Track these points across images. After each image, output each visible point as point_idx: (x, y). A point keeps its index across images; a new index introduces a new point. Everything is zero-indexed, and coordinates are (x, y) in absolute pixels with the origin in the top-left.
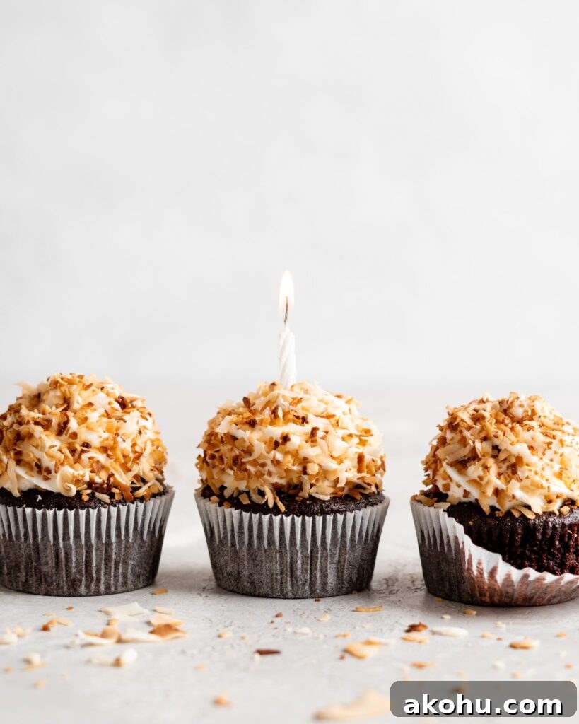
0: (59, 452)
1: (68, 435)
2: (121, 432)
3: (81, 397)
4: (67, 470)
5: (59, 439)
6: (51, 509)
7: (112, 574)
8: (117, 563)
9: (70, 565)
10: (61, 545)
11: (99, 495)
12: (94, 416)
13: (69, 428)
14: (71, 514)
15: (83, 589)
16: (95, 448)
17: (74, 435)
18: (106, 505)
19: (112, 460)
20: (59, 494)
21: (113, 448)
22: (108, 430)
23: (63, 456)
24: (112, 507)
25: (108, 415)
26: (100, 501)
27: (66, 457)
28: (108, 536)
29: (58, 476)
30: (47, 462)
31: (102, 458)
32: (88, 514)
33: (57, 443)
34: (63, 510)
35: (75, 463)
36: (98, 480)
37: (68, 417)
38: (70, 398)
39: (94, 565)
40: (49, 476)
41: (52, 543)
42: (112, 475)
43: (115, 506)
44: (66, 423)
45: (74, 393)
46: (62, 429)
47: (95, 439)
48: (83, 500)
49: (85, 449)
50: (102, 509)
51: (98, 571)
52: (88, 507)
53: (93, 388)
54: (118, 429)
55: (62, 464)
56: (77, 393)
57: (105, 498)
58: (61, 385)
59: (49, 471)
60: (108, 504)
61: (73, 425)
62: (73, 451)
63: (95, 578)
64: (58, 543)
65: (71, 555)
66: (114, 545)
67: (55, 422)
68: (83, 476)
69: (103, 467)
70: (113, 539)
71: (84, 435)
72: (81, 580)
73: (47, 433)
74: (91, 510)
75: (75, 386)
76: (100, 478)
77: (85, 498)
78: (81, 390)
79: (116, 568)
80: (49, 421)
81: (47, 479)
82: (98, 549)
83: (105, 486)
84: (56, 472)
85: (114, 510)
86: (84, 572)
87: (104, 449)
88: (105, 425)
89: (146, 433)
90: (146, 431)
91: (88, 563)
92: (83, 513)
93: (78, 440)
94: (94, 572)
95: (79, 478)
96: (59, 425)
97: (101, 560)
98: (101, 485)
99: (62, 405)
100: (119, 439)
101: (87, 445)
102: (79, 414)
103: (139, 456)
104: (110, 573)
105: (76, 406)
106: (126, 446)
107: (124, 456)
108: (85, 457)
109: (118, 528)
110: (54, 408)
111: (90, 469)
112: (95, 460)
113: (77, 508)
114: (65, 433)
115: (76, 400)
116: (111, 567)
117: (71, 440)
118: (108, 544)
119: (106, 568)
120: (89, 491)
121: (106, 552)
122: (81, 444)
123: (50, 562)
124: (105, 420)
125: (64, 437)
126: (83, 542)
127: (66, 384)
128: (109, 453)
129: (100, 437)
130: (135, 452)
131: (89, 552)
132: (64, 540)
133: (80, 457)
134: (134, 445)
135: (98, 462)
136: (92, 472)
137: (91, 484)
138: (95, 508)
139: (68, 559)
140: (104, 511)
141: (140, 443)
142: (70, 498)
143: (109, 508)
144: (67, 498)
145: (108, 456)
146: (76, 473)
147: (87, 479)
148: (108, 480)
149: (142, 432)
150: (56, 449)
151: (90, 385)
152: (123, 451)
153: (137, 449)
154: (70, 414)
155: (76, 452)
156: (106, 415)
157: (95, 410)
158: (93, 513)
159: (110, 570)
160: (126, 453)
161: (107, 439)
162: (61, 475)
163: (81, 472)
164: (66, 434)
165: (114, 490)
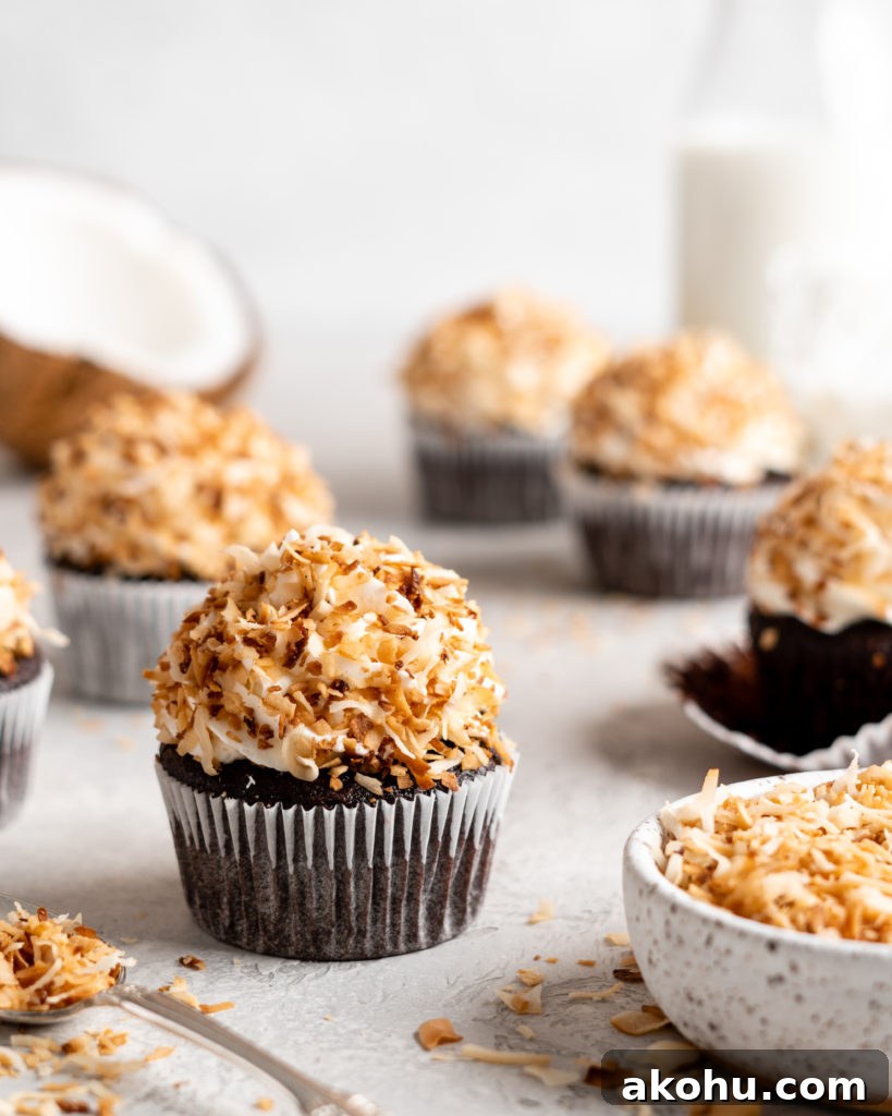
0: (287, 700)
1: (305, 666)
2: (407, 659)
3: (336, 589)
4: (303, 731)
5: (286, 675)
6: (273, 805)
7: (388, 921)
8: (396, 901)
9: (308, 906)
10: (291, 870)
11: (363, 779)
12: (357, 629)
13: (308, 653)
14: (309, 816)
15: (331, 949)
16: (356, 689)
17: (317, 668)
18: (374, 800)
19: (389, 713)
20: (287, 775)
21: (390, 692)
22: (383, 656)
23: (294, 706)
24: (385, 804)
25: (383, 623)
26: (364, 790)
27: (300, 707)
28: (379, 854)
29: (286, 743)
30: (265, 717)
31: (368, 708)
32: (340, 815)
33: (284, 683)
34: (294, 807)
35: (318, 718)
36: (361, 750)
37: (305, 632)
38: (314, 590)
39: (353, 906)
40: (270, 741)
41: (274, 866)
42: (390, 740)
43: (391, 801)
44: (301, 644)
45: (320, 581)
46: (295, 652)
47: (356, 674)
48: (333, 790)
49: (337, 693)
50: (368, 808)
51: (361, 916)
52: (340, 802)
53: (359, 569)
54: (400, 654)
55: (293, 722)
56: (327, 582)
57: (375, 785)
58: (299, 564)
59: (268, 732)
60: (378, 797)
61: (315, 647)
62: (314, 697)
63: (355, 930)
64: (286, 867)
65: (310, 887)
66: (390, 870)
67: (281, 639)
68: (333, 744)
69: (371, 726)
70: (389, 859)
71: (335, 668)
72: (329, 933)
73: (266, 662)
74: (345, 809)
75: (324, 568)
76: (365, 747)
77: (336, 784)
78: (336, 574)
79: (395, 911)
80: (271, 638)
81: (265, 746)
82: (359, 877)
83: (375, 761)
84: (282, 737)
85: (389, 810)
86: (334, 919)
87: (373, 692)
88: (377, 645)
89: (456, 658)
90: (456, 652)
91: (341, 902)
92: (330, 815)
93: (321, 677)
94: (353, 918)
95: (325, 747)
96: (289, 645)
97: (366, 897)
98: (367, 759)
99: (298, 605)
100: (402, 673)
101: (340, 685)
102: (329, 624)
103: (441, 702)
104: (384, 920)
105: (323, 607)
106: (418, 685)
107: (413, 704)
108: (337, 708)
109: (399, 839)
110: (283, 609)
111: (347, 730)
112: (356, 712)
113: (318, 804)
114: (299, 662)
115: (324, 596)
116: (385, 909)
117: (310, 676)
118: (379, 868)
119: (375, 910)
120: (343, 769)
121: (376, 881)
122: (330, 682)
123: (272, 897)
124: (378, 635)
125: (297, 669)
126: (332, 867)
127: (307, 562)
128: (383, 698)
129: (366, 671)
130: (437, 696)
131: (342, 883)
132: (295, 860)
133: (326, 708)
134: (432, 682)
135: (362, 716)
136: (351, 735)
137: (347, 756)
138: (354, 806)
139: (302, 894)
140: (371, 813)
141: (445, 677)
142: (308, 783)
143: (380, 804)
144: (302, 783)
145: (381, 704)
146: (319, 739)
147: (340, 748)
148: (381, 749)
149: (449, 655)
150: (279, 694)
151: (353, 566)
152: (408, 695)
153: (439, 689)
154: (309, 624)
155: (317, 701)
156: (380, 624)
157: (361, 615)
158: (351, 814)
159: (384, 915)
160: (415, 699)
161: (379, 674)
162: (291, 739)
163: (329, 737)
164: (301, 665)
165: (397, 771)
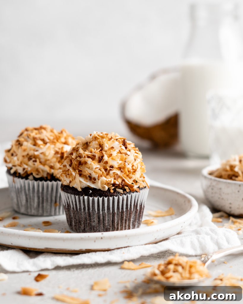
0: (100, 171)
1: (103, 162)
2: (127, 160)
3: (108, 144)
4: (104, 179)
5: (99, 165)
6: (97, 197)
7: (124, 225)
8: (126, 220)
9: (105, 222)
10: (101, 213)
11: (118, 190)
12: (114, 153)
13: (104, 159)
14: (106, 199)
16: (115, 168)
17: (106, 163)
18: (121, 195)
19: (123, 174)
20: (100, 190)
21: (124, 168)
22: (121, 160)
23: (101, 172)
24: (124, 195)
25: (120, 152)
26: (119, 193)
27: (103, 173)
28: (122, 208)
29: (100, 181)
30: (94, 175)
31: (119, 172)
32: (113, 199)
34: (102, 197)
35: (107, 175)
36: (117, 183)
37: (103, 154)
38: (103, 145)
39: (116, 222)
40: (95, 182)
41: (97, 212)
42: (123, 180)
43: (125, 195)
44: (103, 157)
45: (104, 142)
47: (116, 164)
48: (111, 193)
49: (111, 169)
51: (118, 224)
52: (114, 195)
53: (112, 140)
54: (125, 159)
55: (101, 176)
56: (106, 142)
57: (121, 191)
58: (98, 139)
59: (95, 179)
60: (122, 194)
61: (106, 158)
64: (100, 212)
65: (105, 217)
66: (125, 212)
67: (97, 156)
68: (111, 181)
69: (119, 177)
70: (125, 210)
71: (111, 163)
73: (94, 161)
74: (115, 197)
75: (105, 139)
76: (118, 182)
77: (112, 191)
78: (108, 141)
79: (126, 223)
80: (94, 156)
81: (94, 183)
82: (118, 214)
83: (121, 185)
84: (98, 180)
85: (125, 197)
86: (111, 225)
87: (120, 169)
88: (120, 157)
89: (137, 160)
90: (137, 159)
91: (113, 221)
92: (111, 198)
93: (108, 165)
94: (116, 225)
95: (109, 182)
96: (99, 158)
97: (119, 219)
98: (119, 185)
99: (99, 148)
100: (126, 164)
101: (112, 167)
102: (108, 152)
103: (135, 171)
104: (123, 225)
105: (106, 148)
106: (129, 167)
107: (129, 171)
108: (111, 172)
109: (127, 205)
110: (96, 149)
111: (114, 178)
112: (116, 173)
113: (108, 196)
114: (102, 161)
115: (105, 146)
116: (123, 222)
117: (104, 165)
118: (122, 212)
119: (121, 223)
120: (113, 188)
121: (121, 215)
122: (109, 166)
123: (96, 221)
124: (119, 155)
125: (102, 163)
126: (111, 212)
127: (101, 138)
128: (122, 170)
129: (118, 163)
130: (133, 169)
131: (113, 216)
132: (102, 211)
133: (109, 172)
134: (133, 166)
135: (117, 174)
136: (115, 179)
137: (114, 185)
138: (117, 196)
139: (104, 219)
140: (121, 197)
141: (135, 164)
144: (104, 191)
145: (121, 171)
146: (108, 180)
147: (112, 182)
148: (122, 183)
149: (136, 160)
150: (98, 169)
151: (112, 138)
153: (134, 168)
155: (107, 170)
156: (119, 152)
157: (115, 150)
158: (116, 198)
159: (123, 224)
160: (129, 170)
161: (121, 164)
162: (101, 181)
163: (110, 180)
164: (102, 162)
165: (126, 188)
